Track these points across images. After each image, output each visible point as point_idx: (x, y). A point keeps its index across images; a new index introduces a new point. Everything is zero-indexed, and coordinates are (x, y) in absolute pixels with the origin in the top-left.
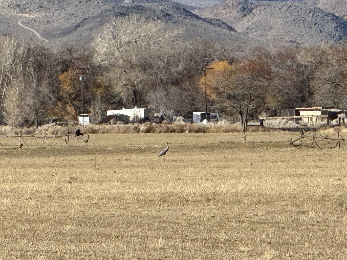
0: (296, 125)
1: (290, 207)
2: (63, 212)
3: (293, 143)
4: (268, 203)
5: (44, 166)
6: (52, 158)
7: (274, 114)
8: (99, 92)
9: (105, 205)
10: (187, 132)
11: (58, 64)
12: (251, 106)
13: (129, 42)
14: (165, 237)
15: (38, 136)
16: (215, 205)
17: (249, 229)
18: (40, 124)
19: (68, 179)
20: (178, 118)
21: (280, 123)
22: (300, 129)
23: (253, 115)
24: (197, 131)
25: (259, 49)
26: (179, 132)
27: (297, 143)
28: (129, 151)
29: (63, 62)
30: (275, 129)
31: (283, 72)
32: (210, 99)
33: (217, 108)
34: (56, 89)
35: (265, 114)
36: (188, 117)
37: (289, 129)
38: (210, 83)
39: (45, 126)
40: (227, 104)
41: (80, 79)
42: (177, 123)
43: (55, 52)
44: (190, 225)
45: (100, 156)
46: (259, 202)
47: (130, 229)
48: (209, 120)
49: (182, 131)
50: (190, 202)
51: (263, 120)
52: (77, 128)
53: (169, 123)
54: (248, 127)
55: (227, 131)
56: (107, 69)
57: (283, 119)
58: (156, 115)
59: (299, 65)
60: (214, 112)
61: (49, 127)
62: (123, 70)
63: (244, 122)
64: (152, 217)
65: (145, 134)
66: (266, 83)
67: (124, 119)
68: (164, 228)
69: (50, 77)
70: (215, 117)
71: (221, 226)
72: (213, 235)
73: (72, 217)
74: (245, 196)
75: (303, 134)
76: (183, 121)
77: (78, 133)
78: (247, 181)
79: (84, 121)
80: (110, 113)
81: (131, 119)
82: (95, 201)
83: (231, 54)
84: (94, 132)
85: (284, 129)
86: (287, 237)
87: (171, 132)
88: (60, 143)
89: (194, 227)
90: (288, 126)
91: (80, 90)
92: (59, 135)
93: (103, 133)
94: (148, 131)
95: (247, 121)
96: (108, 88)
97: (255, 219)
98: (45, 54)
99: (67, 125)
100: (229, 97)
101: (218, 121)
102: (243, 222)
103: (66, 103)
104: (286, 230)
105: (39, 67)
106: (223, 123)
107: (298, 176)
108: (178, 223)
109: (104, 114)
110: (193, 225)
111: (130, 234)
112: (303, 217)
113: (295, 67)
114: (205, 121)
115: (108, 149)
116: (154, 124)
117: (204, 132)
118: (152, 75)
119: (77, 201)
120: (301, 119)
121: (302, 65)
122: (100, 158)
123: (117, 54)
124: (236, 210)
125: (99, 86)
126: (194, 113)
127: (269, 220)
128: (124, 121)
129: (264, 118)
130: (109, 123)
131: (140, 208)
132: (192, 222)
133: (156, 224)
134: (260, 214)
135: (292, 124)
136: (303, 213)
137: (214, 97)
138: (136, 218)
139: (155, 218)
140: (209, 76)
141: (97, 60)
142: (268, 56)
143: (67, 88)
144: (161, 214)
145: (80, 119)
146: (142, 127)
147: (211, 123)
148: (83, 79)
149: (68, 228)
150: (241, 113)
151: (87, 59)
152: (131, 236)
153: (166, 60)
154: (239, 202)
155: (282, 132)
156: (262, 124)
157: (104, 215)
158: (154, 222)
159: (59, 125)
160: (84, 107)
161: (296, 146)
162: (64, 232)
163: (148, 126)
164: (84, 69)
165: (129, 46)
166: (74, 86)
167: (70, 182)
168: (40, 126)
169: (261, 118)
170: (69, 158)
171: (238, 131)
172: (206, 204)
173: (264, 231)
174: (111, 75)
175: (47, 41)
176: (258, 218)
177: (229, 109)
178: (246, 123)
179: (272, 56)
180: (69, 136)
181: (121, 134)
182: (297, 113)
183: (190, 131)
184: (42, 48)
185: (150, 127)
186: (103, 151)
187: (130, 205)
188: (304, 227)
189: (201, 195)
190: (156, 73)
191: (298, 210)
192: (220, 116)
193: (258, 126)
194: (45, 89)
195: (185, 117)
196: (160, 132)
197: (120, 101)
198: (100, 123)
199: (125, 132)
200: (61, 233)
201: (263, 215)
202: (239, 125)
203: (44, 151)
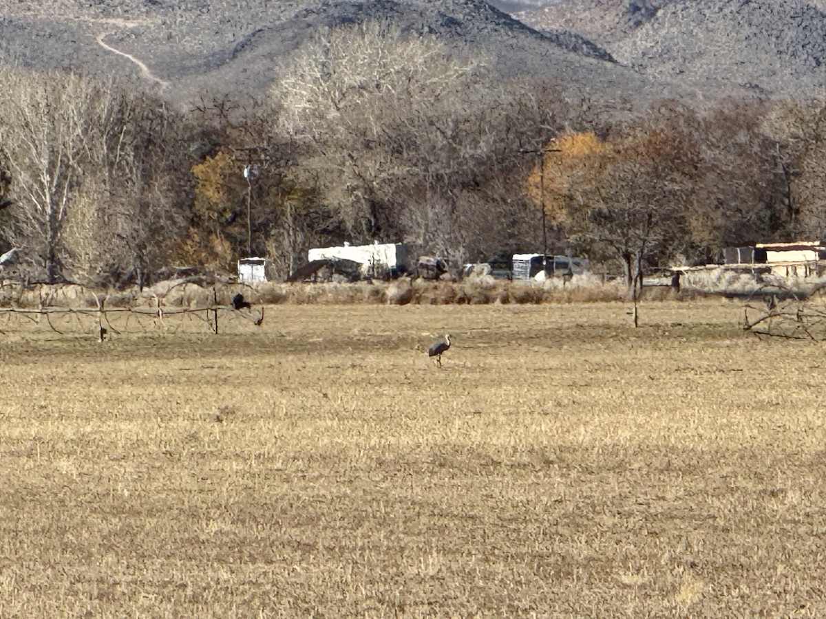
0: (757, 287)
1: (741, 483)
2: (201, 491)
3: (750, 327)
4: (689, 470)
5: (160, 380)
6: (176, 364)
7: (705, 259)
8: (289, 205)
9: (300, 474)
10: (498, 303)
11: (191, 139)
12: (654, 238)
13: (362, 87)
14: (444, 551)
15: (146, 308)
16: (562, 476)
17: (645, 532)
18: (148, 281)
19: (215, 411)
20: (478, 267)
21: (719, 279)
22: (766, 294)
23: (654, 263)
24: (522, 300)
25: (669, 104)
26: (480, 303)
27: (762, 326)
28: (360, 345)
29: (205, 134)
30: (706, 295)
31: (729, 161)
32: (554, 223)
33: (569, 246)
34: (185, 198)
35: (683, 258)
36: (503, 265)
37: (742, 295)
38: (553, 186)
39: (162, 286)
40: (594, 233)
41: (246, 174)
42: (474, 279)
43: (185, 109)
44: (502, 523)
45: (291, 357)
46: (668, 468)
47: (359, 532)
48: (550, 273)
49: (487, 300)
50: (504, 469)
52: (237, 290)
53: (454, 281)
54: (644, 288)
55: (591, 299)
56: (308, 151)
57: (727, 270)
58: (423, 260)
59: (767, 144)
60: (562, 253)
61: (169, 289)
62: (345, 153)
63: (634, 277)
64: (413, 503)
65: (398, 306)
66: (689, 185)
67: (348, 270)
68: (442, 529)
69: (172, 169)
70: (564, 265)
71: (576, 523)
72: (558, 547)
73: (223, 503)
74: (635, 454)
75: (773, 306)
76: (491, 273)
77: (240, 303)
78: (641, 419)
79: (252, 274)
80: (315, 255)
81: (364, 269)
82: (279, 465)
83: (604, 117)
84: (276, 299)
85: (730, 295)
86: (734, 551)
87: (462, 301)
88: (197, 326)
89: (513, 526)
90: (737, 286)
91: (244, 200)
92: (193, 306)
93: (300, 302)
94: (403, 300)
95: (641, 275)
96: (312, 194)
97: (657, 508)
98: (162, 117)
99: (211, 283)
100: (600, 218)
101: (571, 275)
102: (630, 514)
103: (210, 232)
104: (732, 535)
105: (147, 145)
106: (584, 280)
107: (761, 406)
108: (472, 517)
109: (300, 259)
110: (511, 521)
111: (360, 544)
112: (772, 504)
113: (756, 149)
114: (541, 276)
115: (310, 340)
116: (419, 281)
117: (538, 301)
118: (415, 165)
119: (234, 467)
120: (768, 270)
121: (774, 144)
122: (290, 363)
123: (333, 114)
124: (614, 484)
125: (288, 191)
126: (516, 257)
127: (691, 510)
128: (347, 274)
129: (683, 269)
130: (313, 279)
131: (385, 479)
132: (507, 515)
133: (424, 519)
134: (669, 496)
135: (747, 282)
136: (773, 494)
137: (562, 217)
138: (375, 504)
139: (421, 506)
140: (552, 170)
141: (286, 127)
142: (691, 120)
143: (213, 194)
144: (436, 494)
145: (245, 270)
146: (392, 290)
147: (555, 280)
148: (251, 173)
149: (214, 527)
150: (627, 257)
151: (260, 127)
152: (362, 548)
153: (449, 133)
154: (620, 468)
155: (724, 300)
157: (299, 498)
158: (419, 514)
159: (194, 282)
160: (253, 240)
161: (757, 333)
162: (203, 537)
163: (406, 287)
164: (255, 151)
165: (361, 95)
166: (230, 190)
167: (219, 420)
168: (148, 285)
170: (216, 361)
171: (618, 299)
172: (541, 474)
173: (680, 537)
174: (315, 163)
175: (165, 84)
176: (665, 505)
177: (598, 247)
178: (638, 279)
179: (702, 123)
180: (216, 310)
181: (341, 307)
182: (761, 256)
183: (505, 301)
184: (157, 102)
185: (410, 291)
186: (300, 346)
187: (361, 474)
188: (773, 528)
189: (531, 451)
190: (424, 159)
191: (760, 487)
192: (578, 264)
193: (667, 288)
194: (160, 197)
195: (494, 265)
196: (434, 302)
197: (338, 227)
198: (292, 280)
199: (352, 300)
200: (195, 541)
201: (677, 499)
202: (620, 285)
203: (157, 346)
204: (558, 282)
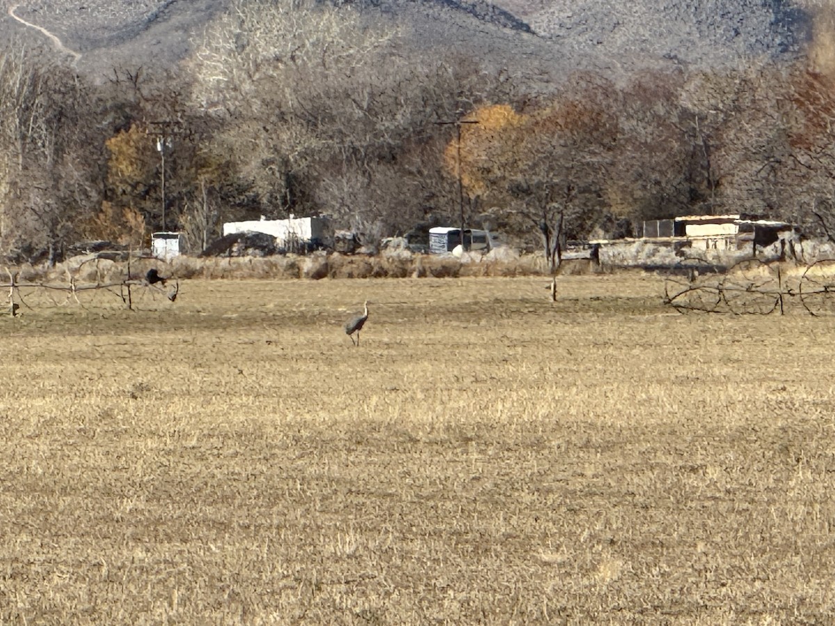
0: (678, 259)
1: (662, 458)
2: (116, 469)
3: (670, 300)
4: (607, 447)
5: (73, 357)
6: (89, 340)
7: (624, 232)
8: (203, 179)
9: (215, 452)
10: (415, 275)
11: (105, 112)
12: (572, 211)
13: (278, 59)
14: (360, 529)
15: (58, 283)
16: (481, 452)
17: (563, 509)
18: (59, 257)
19: (129, 387)
20: (394, 240)
21: (638, 252)
22: (686, 267)
23: (573, 236)
24: (439, 274)
25: (586, 76)
26: (395, 276)
27: (681, 300)
28: (277, 321)
29: (119, 107)
30: (626, 268)
31: (646, 132)
32: (472, 197)
33: (487, 219)
34: (100, 173)
35: (601, 232)
36: (420, 238)
37: (663, 269)
38: (470, 159)
39: (73, 262)
40: (513, 207)
41: (159, 148)
42: (390, 253)
43: (98, 82)
44: (420, 500)
45: (205, 333)
46: (587, 445)
47: (275, 509)
48: (467, 248)
49: (404, 273)
50: (420, 445)
51: (598, 245)
52: (150, 265)
53: (371, 255)
54: (563, 263)
55: (510, 273)
56: (221, 124)
57: (646, 242)
58: (340, 233)
59: (686, 115)
60: (479, 226)
61: (82, 263)
62: (260, 126)
63: (552, 251)
64: (331, 480)
65: (315, 281)
66: (608, 156)
67: (263, 244)
68: (359, 507)
69: (86, 142)
70: (482, 239)
71: (494, 500)
72: (478, 525)
73: (138, 480)
74: (554, 430)
75: (693, 279)
76: (408, 248)
77: (153, 277)
78: (559, 394)
79: (166, 248)
80: (230, 228)
81: (280, 242)
82: (194, 443)
83: (523, 89)
84: (190, 274)
85: (648, 268)
86: (654, 528)
87: (378, 275)
88: (110, 301)
89: (431, 503)
90: (657, 260)
91: (158, 173)
92: (107, 281)
93: (213, 277)
94: (319, 275)
95: (559, 249)
96: (227, 168)
97: (577, 484)
98: (73, 88)
99: (125, 258)
100: (519, 191)
101: (488, 249)
102: (549, 491)
103: (123, 206)
104: (652, 512)
105: (60, 117)
106: (501, 253)
107: (682, 381)
108: (390, 495)
109: (214, 232)
110: (428, 499)
111: (275, 522)
112: (691, 480)
113: (675, 120)
114: (458, 250)
115: (225, 316)
116: (336, 254)
117: (456, 275)
118: (331, 137)
119: (149, 444)
120: (689, 244)
121: (693, 115)
122: (206, 339)
123: (247, 87)
124: (533, 463)
125: (202, 164)
126: (432, 231)
127: (609, 486)
128: (262, 248)
129: (602, 242)
130: (227, 253)
131: (301, 456)
132: (425, 492)
133: (341, 497)
134: (589, 473)
135: (667, 256)
136: (693, 470)
137: (479, 191)
138: (291, 482)
139: (338, 482)
140: (469, 143)
141: (200, 101)
142: (608, 91)
143: (126, 169)
144: (352, 473)
145: (159, 245)
146: (308, 264)
147: (473, 254)
148: (164, 145)
149: (128, 505)
150: (546, 231)
151: (175, 100)
152: (278, 527)
153: (365, 105)
154: (538, 445)
155: (643, 274)
156: (595, 255)
157: (213, 477)
158: (335, 492)
159: (107, 257)
160: (167, 215)
161: (677, 307)
162: (117, 515)
163: (322, 261)
164: (168, 124)
165: (276, 68)
166: (144, 164)
167: (134, 397)
168: (61, 261)
169: (595, 242)
170: (132, 338)
171: (537, 273)
172: (459, 450)
173: (599, 514)
174: (230, 136)
175: (78, 56)
176: (584, 481)
177: (516, 219)
178: (556, 253)
179: (620, 94)
180: (129, 286)
181: (256, 281)
182: (680, 229)
183: (422, 274)
184: (68, 73)
185: (326, 264)
186: (215, 322)
187: (276, 451)
188: (693, 505)
189: (448, 429)
190: (340, 132)
191: (680, 463)
192: (495, 238)
193: (586, 261)
194: (73, 172)
195: (411, 239)
196: (351, 276)
197: (254, 201)
198: (207, 254)
199: (266, 275)
200: (109, 519)
201: (595, 476)
202: (539, 259)
203: (69, 322)
204: (475, 256)
